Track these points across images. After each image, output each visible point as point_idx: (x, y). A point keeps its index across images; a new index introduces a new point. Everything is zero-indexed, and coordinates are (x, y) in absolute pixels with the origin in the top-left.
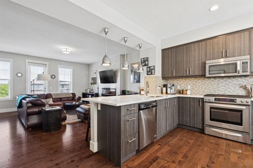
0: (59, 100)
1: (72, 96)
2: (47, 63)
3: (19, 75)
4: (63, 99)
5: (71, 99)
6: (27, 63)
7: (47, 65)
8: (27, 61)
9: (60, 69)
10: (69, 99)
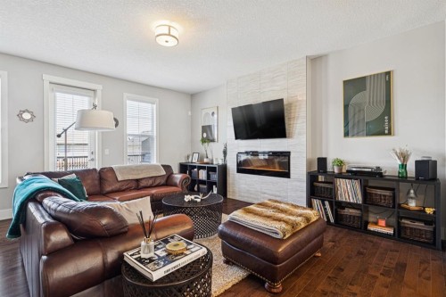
0: (134, 185)
1: (164, 173)
2: (98, 87)
3: (27, 116)
4: (143, 184)
5: (163, 181)
6: (46, 84)
7: (99, 93)
8: (48, 78)
9: (128, 102)
10: (158, 182)
